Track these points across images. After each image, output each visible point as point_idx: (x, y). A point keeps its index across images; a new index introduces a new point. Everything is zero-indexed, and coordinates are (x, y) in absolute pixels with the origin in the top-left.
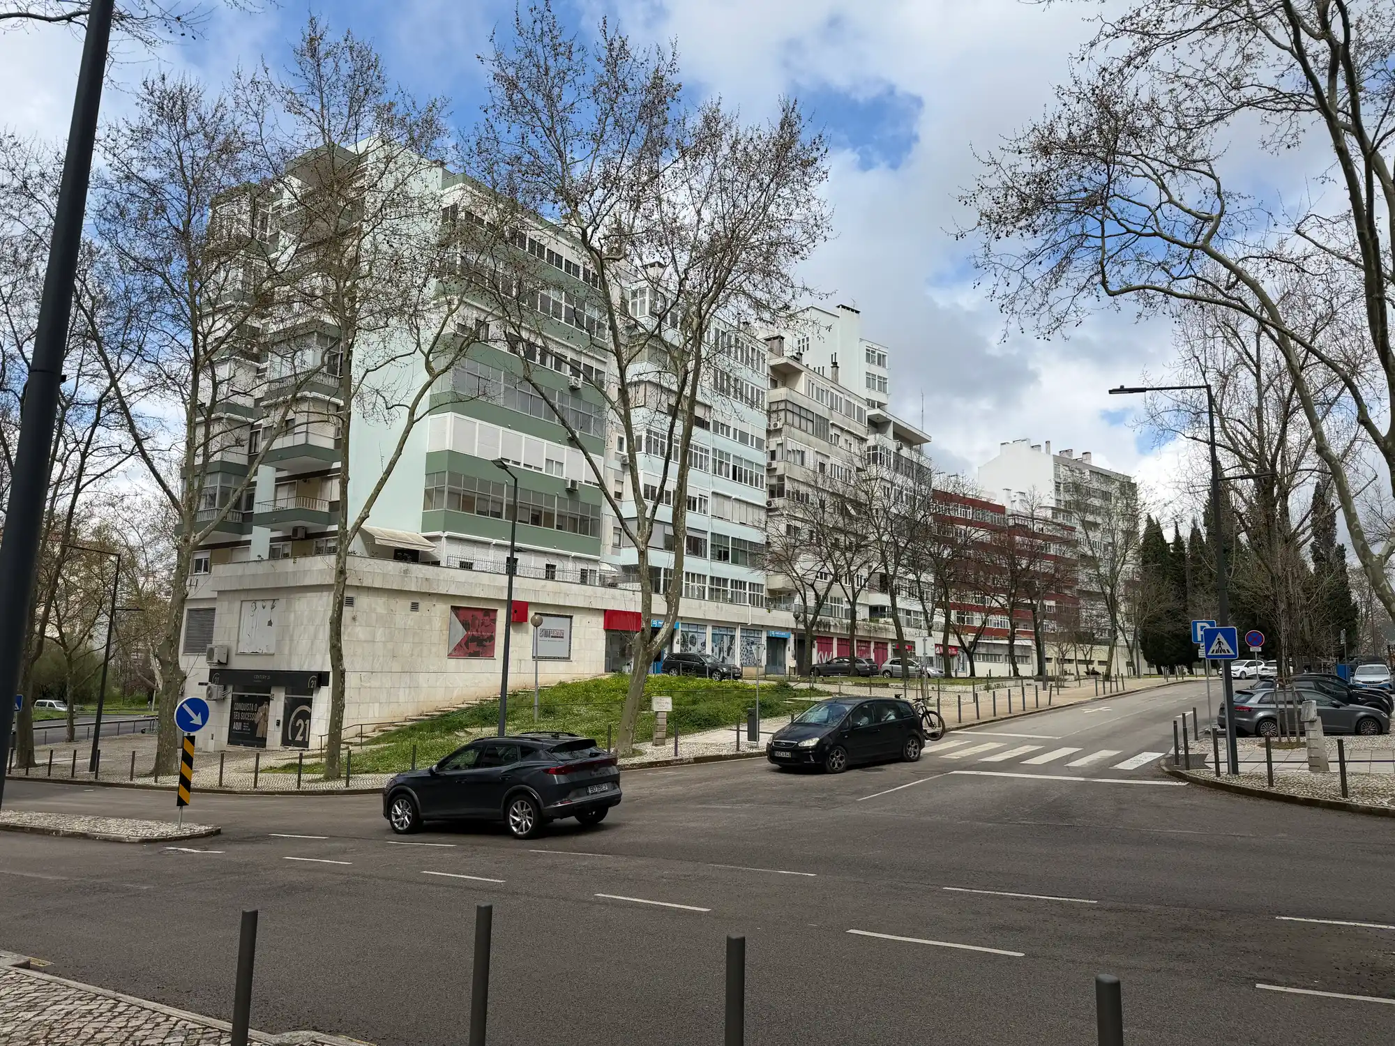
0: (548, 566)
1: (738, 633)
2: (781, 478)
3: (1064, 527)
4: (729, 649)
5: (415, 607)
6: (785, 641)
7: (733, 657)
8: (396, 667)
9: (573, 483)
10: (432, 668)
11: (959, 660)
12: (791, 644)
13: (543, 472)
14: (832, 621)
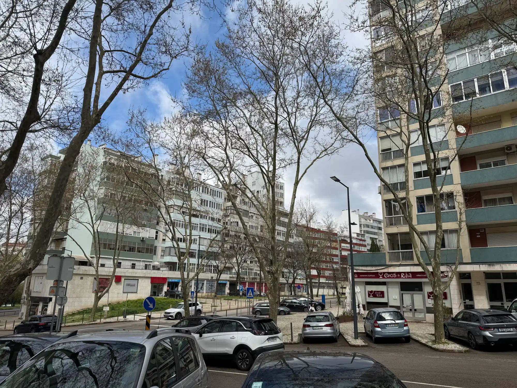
0: (133, 264)
1: (205, 282)
2: (229, 231)
3: (361, 240)
4: (202, 287)
5: (82, 278)
6: (225, 284)
7: (203, 290)
8: (74, 296)
9: (143, 238)
10: (87, 296)
11: (303, 288)
12: (228, 285)
13: (133, 235)
14: (245, 277)
